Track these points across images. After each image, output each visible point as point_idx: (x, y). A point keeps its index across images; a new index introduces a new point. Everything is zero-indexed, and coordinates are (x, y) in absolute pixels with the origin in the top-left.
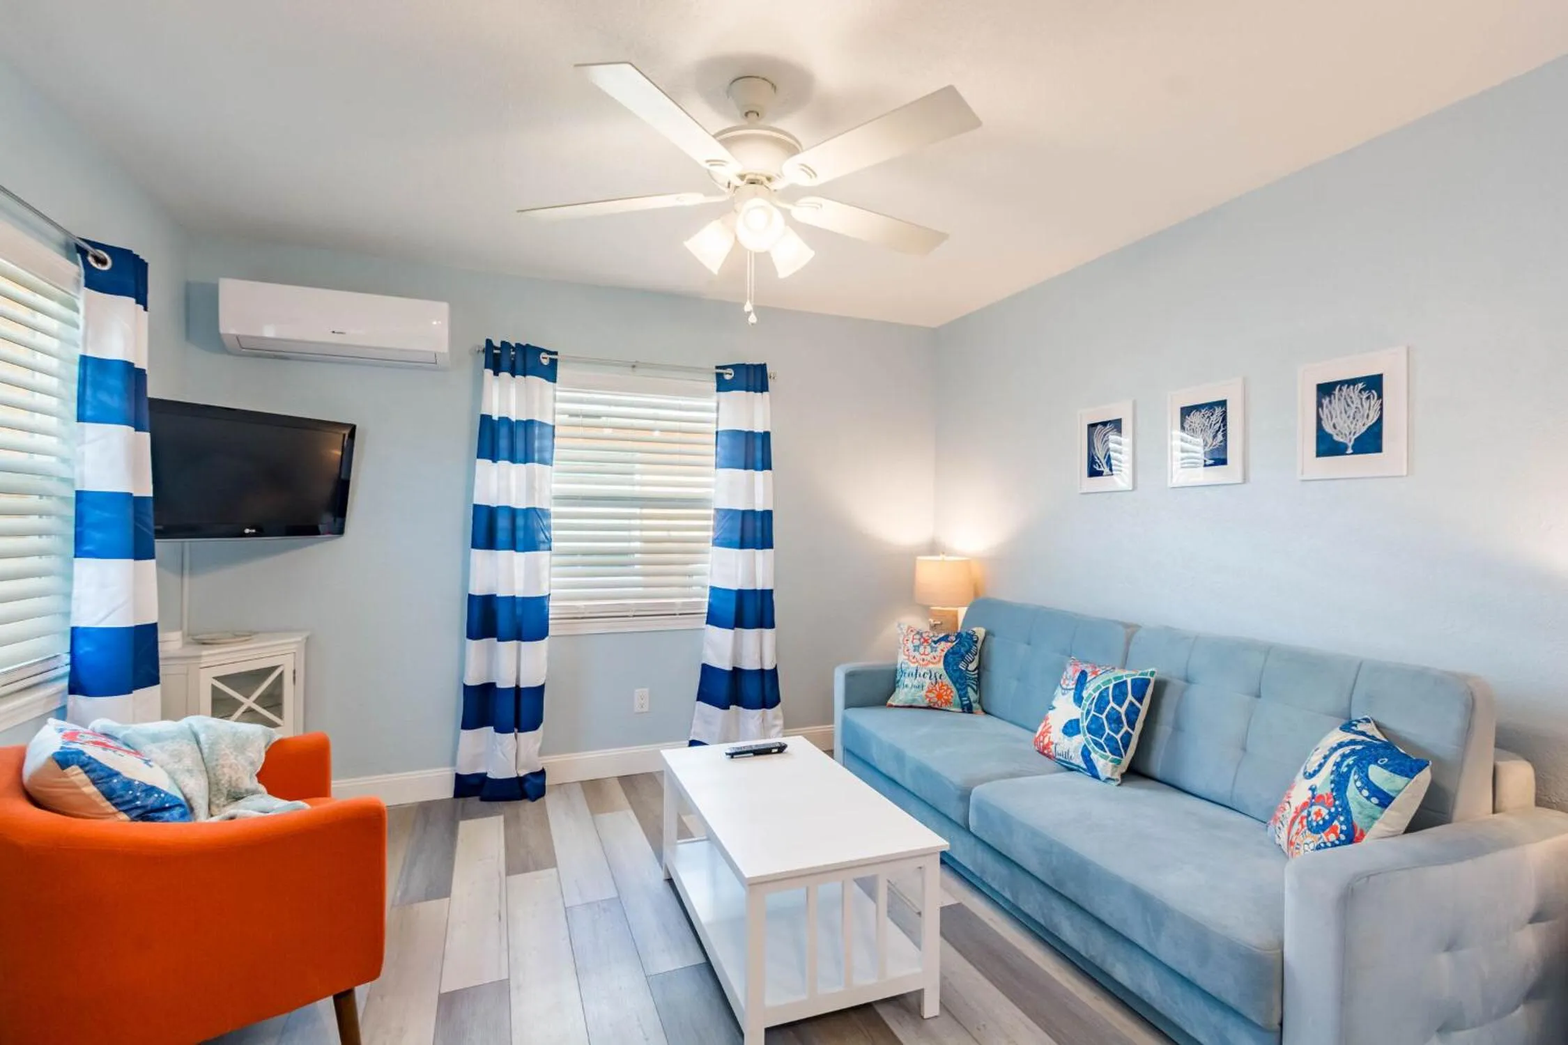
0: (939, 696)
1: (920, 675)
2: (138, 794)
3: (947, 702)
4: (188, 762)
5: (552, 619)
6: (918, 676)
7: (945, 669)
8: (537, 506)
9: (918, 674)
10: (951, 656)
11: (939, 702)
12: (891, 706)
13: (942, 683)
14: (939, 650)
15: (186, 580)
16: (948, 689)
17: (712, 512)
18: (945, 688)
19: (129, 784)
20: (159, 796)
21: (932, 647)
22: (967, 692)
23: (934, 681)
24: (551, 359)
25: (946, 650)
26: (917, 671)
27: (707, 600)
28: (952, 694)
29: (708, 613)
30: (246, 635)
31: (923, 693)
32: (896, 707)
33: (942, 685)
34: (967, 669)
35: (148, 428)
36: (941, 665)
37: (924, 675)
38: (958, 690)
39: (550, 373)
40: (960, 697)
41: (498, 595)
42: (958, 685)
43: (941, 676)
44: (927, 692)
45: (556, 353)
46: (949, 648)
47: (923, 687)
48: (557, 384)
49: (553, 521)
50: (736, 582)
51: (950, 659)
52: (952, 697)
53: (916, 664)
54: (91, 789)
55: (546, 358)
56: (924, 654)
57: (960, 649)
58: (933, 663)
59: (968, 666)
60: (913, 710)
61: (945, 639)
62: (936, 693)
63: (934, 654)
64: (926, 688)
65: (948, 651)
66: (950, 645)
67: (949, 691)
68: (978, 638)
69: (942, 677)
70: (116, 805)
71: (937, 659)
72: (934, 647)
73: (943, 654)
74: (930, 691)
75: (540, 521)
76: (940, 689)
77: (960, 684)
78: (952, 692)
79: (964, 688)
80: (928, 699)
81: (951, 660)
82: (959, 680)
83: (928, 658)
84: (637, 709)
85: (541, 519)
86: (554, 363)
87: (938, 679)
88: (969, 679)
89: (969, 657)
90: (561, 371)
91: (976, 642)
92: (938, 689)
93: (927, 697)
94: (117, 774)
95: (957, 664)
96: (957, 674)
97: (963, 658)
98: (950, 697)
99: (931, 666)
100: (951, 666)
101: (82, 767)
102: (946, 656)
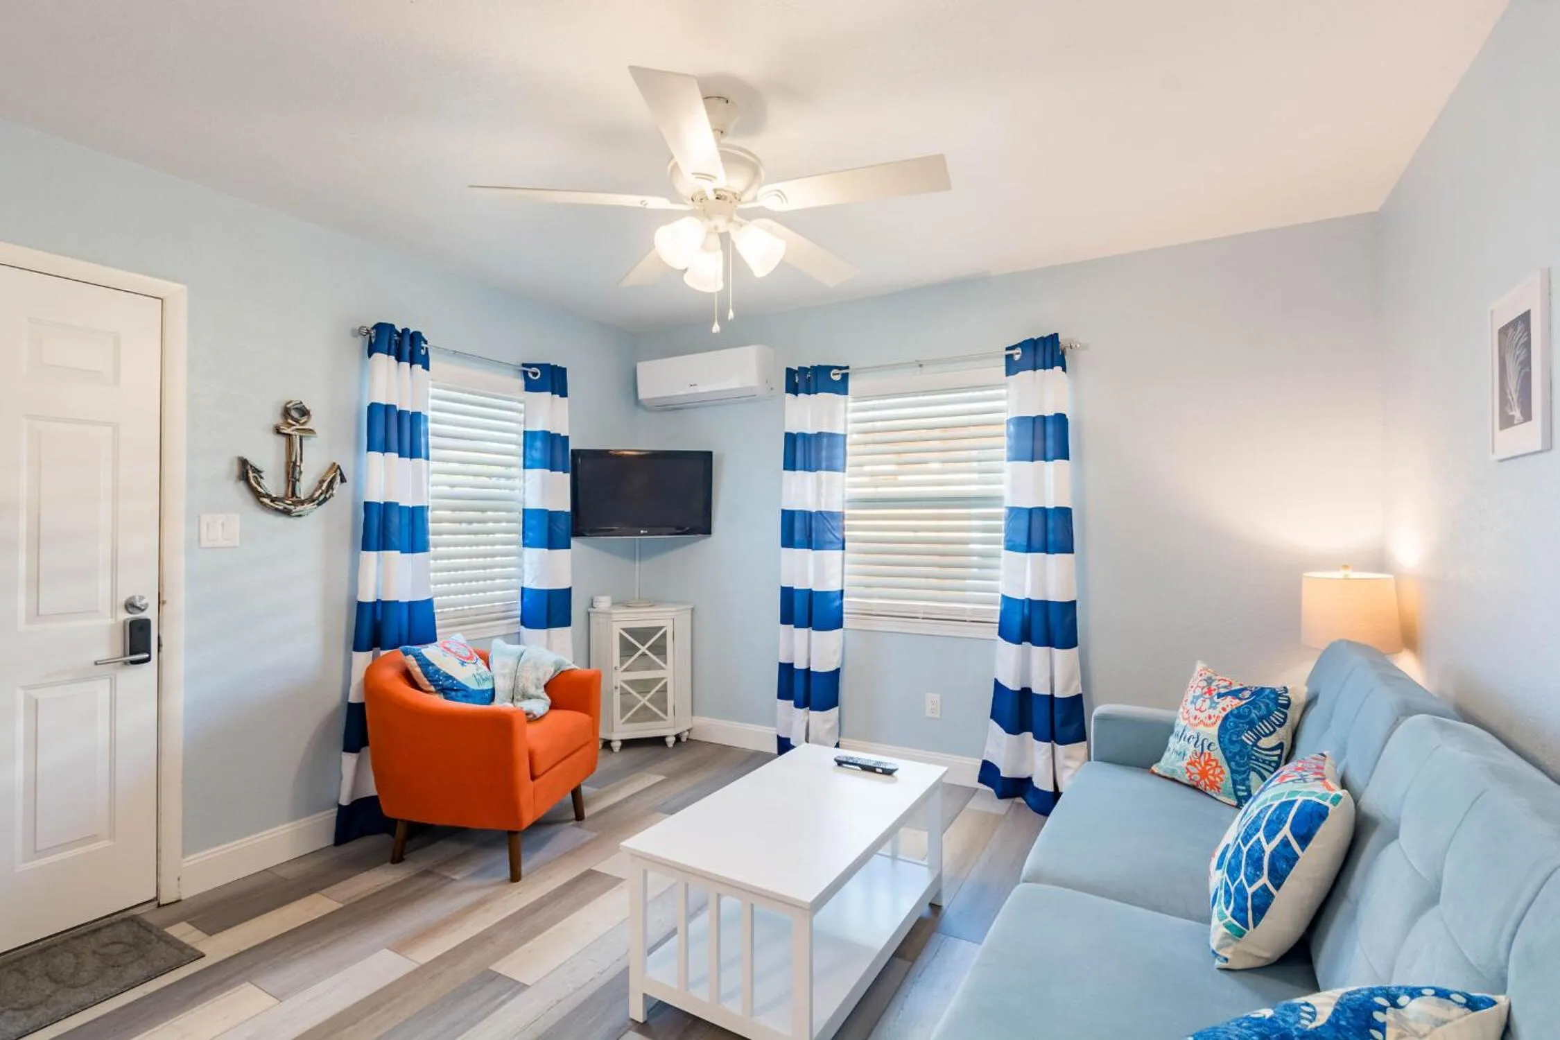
0: (1204, 774)
1: (1184, 739)
2: (441, 678)
3: (1213, 785)
4: (507, 671)
5: (847, 613)
6: (1183, 738)
7: (1219, 737)
8: (823, 509)
9: (1183, 736)
10: (1232, 719)
11: (1202, 783)
12: (1153, 773)
13: (1209, 754)
14: (1219, 707)
15: (637, 565)
16: (1217, 766)
17: (1003, 511)
18: (1214, 764)
19: (438, 671)
20: (453, 682)
21: (1212, 701)
22: (1247, 779)
23: (1199, 750)
24: (843, 374)
25: (1229, 710)
26: (1184, 731)
27: (999, 608)
28: (1221, 776)
29: (1000, 623)
30: (653, 603)
31: (1184, 764)
32: (1160, 776)
33: (1210, 760)
34: (1255, 745)
35: (570, 470)
36: (1214, 731)
37: (1189, 739)
38: (1233, 772)
39: (841, 387)
40: (1235, 783)
41: (795, 588)
42: (1233, 764)
43: (1210, 745)
44: (1188, 764)
45: (847, 368)
46: (1234, 707)
47: (1184, 755)
48: (849, 397)
49: (846, 523)
50: (1026, 590)
51: (1230, 724)
52: (1222, 780)
53: (1187, 721)
54: (418, 669)
55: (838, 374)
56: (1200, 710)
57: (1250, 711)
58: (1206, 725)
59: (1259, 739)
60: (1175, 785)
61: (1235, 694)
62: (1200, 768)
63: (1211, 712)
64: (1187, 757)
65: (1231, 712)
66: (1236, 702)
67: (1218, 771)
68: (1289, 701)
69: (1211, 748)
70: (430, 681)
71: (1213, 720)
72: (1214, 702)
73: (1224, 714)
74: (1192, 763)
75: (827, 523)
76: (1207, 763)
77: (1237, 764)
78: (1222, 772)
79: (1245, 772)
80: (1188, 774)
81: (1232, 727)
82: (1238, 758)
83: (1202, 716)
84: (928, 714)
85: (828, 521)
86: (845, 377)
87: (1206, 750)
88: (1257, 760)
89: (1264, 727)
90: (852, 384)
91: (1287, 706)
92: (1203, 763)
93: (1188, 770)
94: (433, 665)
95: (1239, 734)
96: (1236, 749)
97: (1251, 725)
98: (1218, 779)
99: (1201, 728)
100: (1229, 733)
101: (415, 656)
102: (1226, 718)
